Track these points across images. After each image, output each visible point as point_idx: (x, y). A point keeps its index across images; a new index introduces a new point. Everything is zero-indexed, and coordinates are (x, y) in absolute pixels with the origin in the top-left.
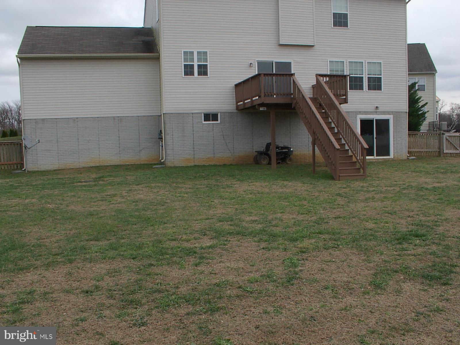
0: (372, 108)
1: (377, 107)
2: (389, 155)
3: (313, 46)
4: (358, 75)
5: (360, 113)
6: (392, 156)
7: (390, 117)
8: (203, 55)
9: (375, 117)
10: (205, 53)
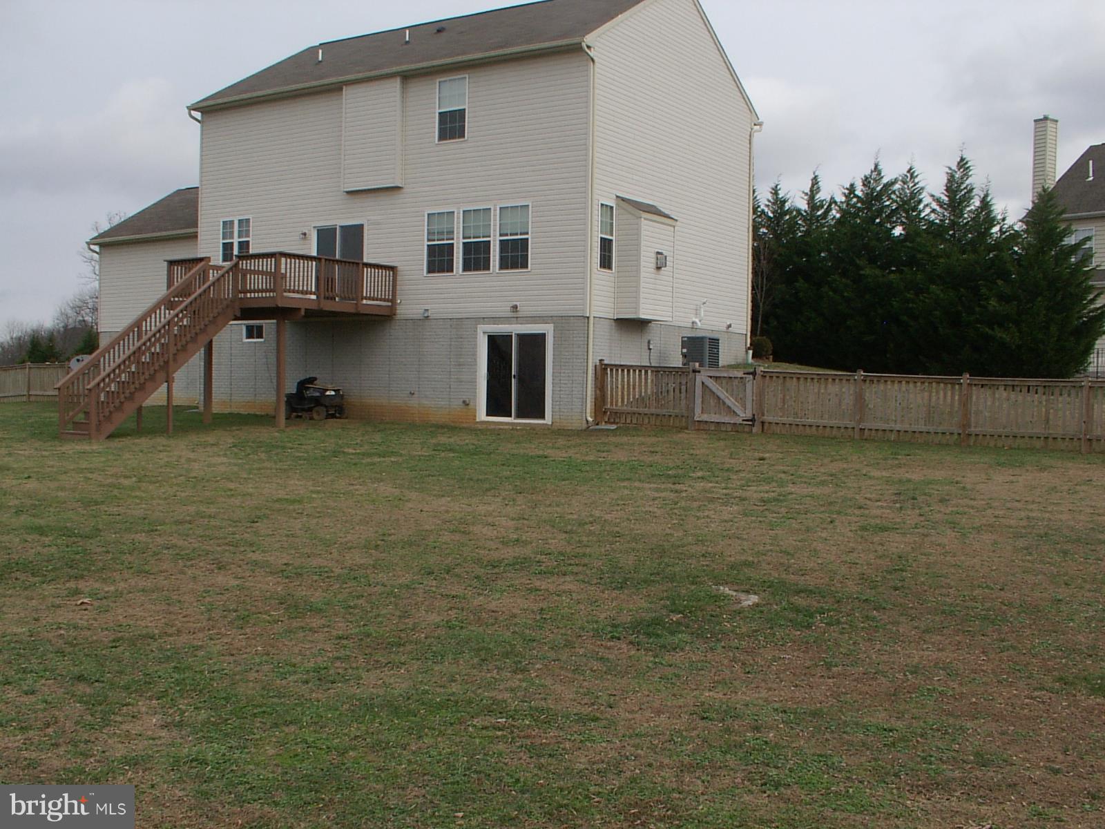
0: (504, 309)
1: (515, 307)
2: (543, 417)
3: (398, 188)
4: (479, 237)
5: (484, 320)
6: (548, 420)
7: (547, 329)
8: (244, 223)
9: (516, 329)
10: (248, 221)
